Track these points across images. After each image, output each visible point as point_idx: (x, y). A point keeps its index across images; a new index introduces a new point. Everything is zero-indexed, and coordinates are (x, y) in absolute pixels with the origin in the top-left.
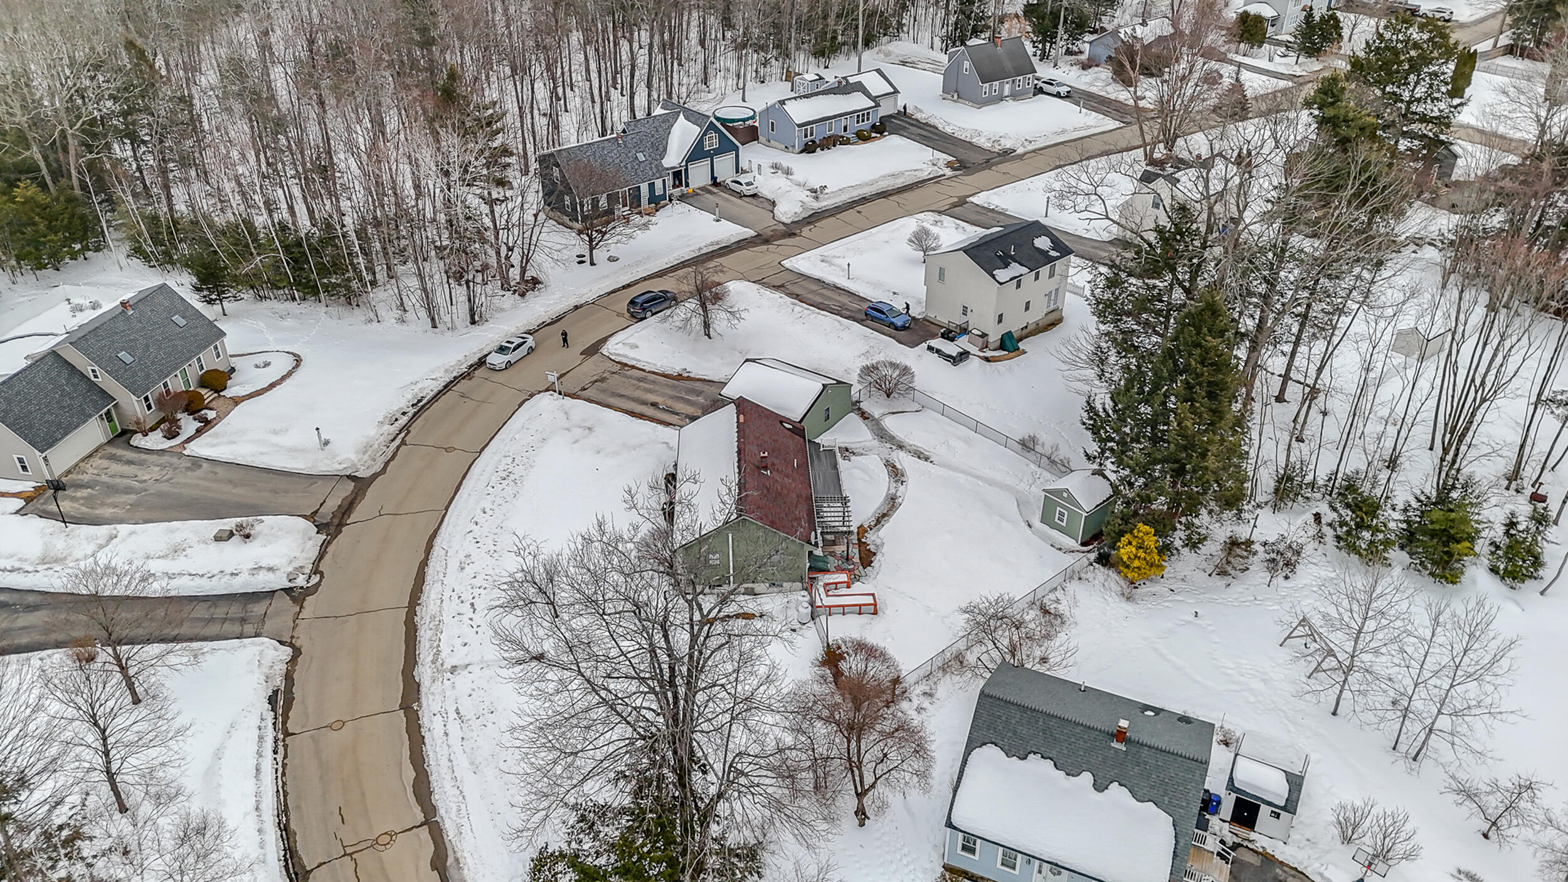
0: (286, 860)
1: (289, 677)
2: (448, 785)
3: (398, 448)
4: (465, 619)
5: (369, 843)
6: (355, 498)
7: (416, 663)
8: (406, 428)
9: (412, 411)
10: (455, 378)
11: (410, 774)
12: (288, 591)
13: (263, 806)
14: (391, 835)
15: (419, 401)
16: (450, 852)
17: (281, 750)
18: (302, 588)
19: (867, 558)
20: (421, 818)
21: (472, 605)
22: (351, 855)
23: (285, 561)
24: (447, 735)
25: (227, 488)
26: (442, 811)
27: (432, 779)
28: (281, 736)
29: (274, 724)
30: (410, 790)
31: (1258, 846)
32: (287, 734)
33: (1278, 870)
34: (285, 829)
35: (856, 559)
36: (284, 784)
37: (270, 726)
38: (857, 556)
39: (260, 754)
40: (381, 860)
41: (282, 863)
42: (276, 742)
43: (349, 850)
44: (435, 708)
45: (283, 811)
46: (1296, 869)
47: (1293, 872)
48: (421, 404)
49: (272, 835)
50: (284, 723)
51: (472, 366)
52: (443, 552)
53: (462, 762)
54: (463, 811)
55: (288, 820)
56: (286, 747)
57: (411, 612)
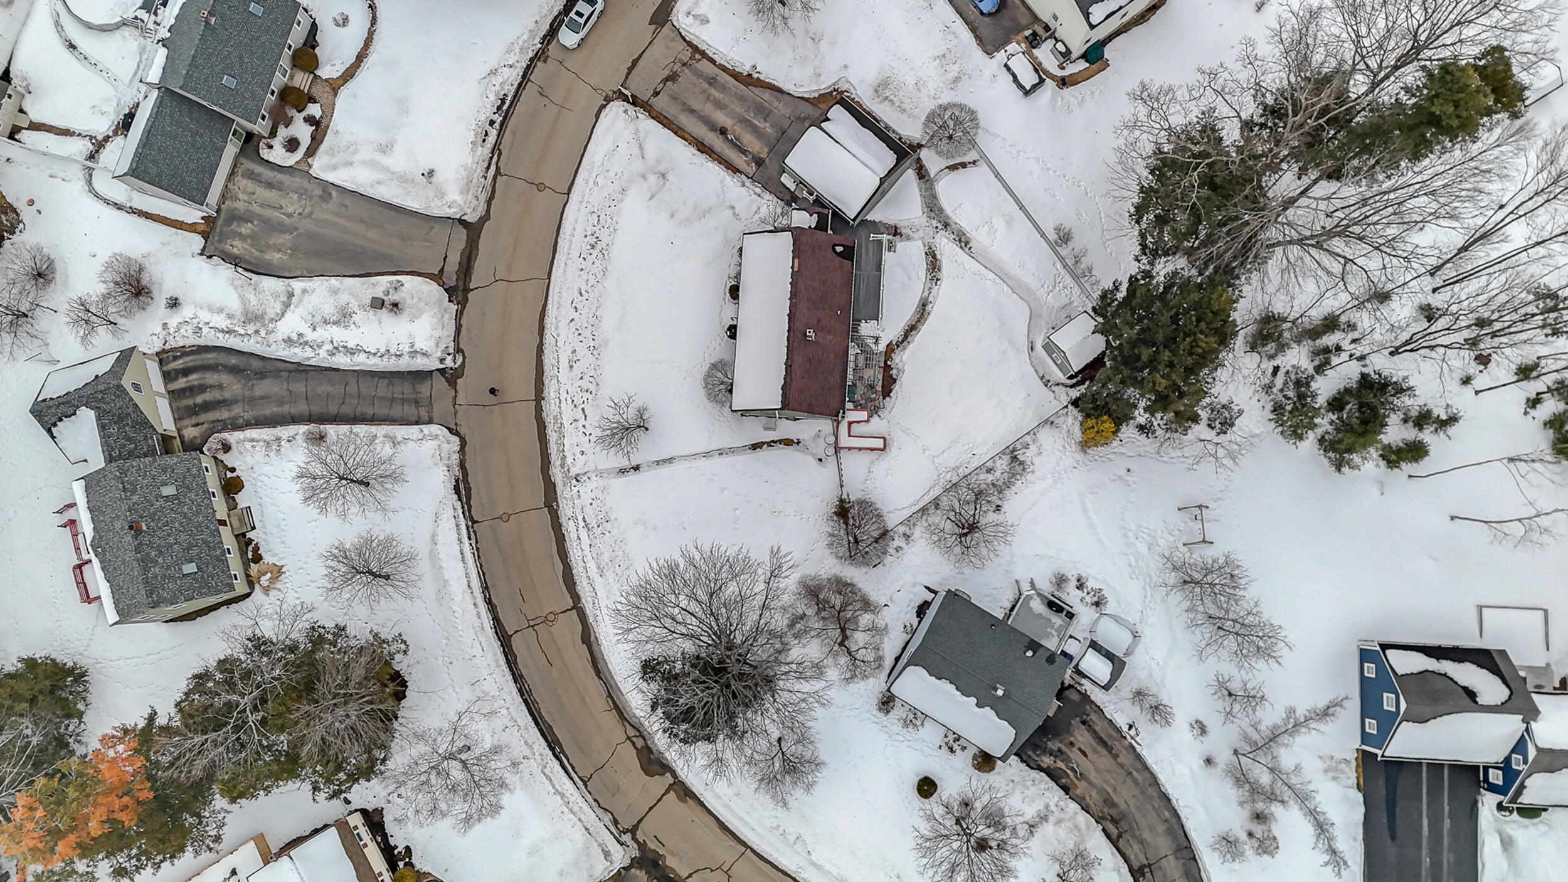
0: (495, 628)
1: (462, 465)
2: (585, 582)
3: (495, 178)
4: (580, 424)
5: (542, 619)
6: (470, 254)
7: (550, 463)
8: (496, 149)
9: (498, 119)
10: (531, 60)
11: (560, 567)
12: (442, 371)
13: (472, 585)
14: (556, 614)
15: (503, 101)
16: (592, 632)
17: (473, 536)
18: (451, 369)
19: (889, 384)
20: (570, 603)
21: (583, 409)
22: (533, 626)
23: (432, 343)
24: (580, 539)
25: (361, 229)
26: (583, 600)
27: (574, 572)
28: (470, 524)
29: (463, 513)
30: (561, 579)
31: (1082, 689)
32: (474, 522)
33: (1088, 707)
34: (489, 602)
35: (879, 388)
36: (481, 565)
37: (461, 515)
38: (880, 383)
39: (460, 541)
40: (551, 633)
41: (493, 630)
42: (468, 529)
43: (532, 623)
44: (569, 513)
45: (485, 588)
46: (1099, 707)
47: (1097, 709)
48: (505, 107)
49: (483, 608)
50: (470, 511)
51: (545, 37)
52: (553, 342)
53: (592, 565)
54: (596, 604)
55: (490, 595)
56: (475, 532)
57: (539, 409)
